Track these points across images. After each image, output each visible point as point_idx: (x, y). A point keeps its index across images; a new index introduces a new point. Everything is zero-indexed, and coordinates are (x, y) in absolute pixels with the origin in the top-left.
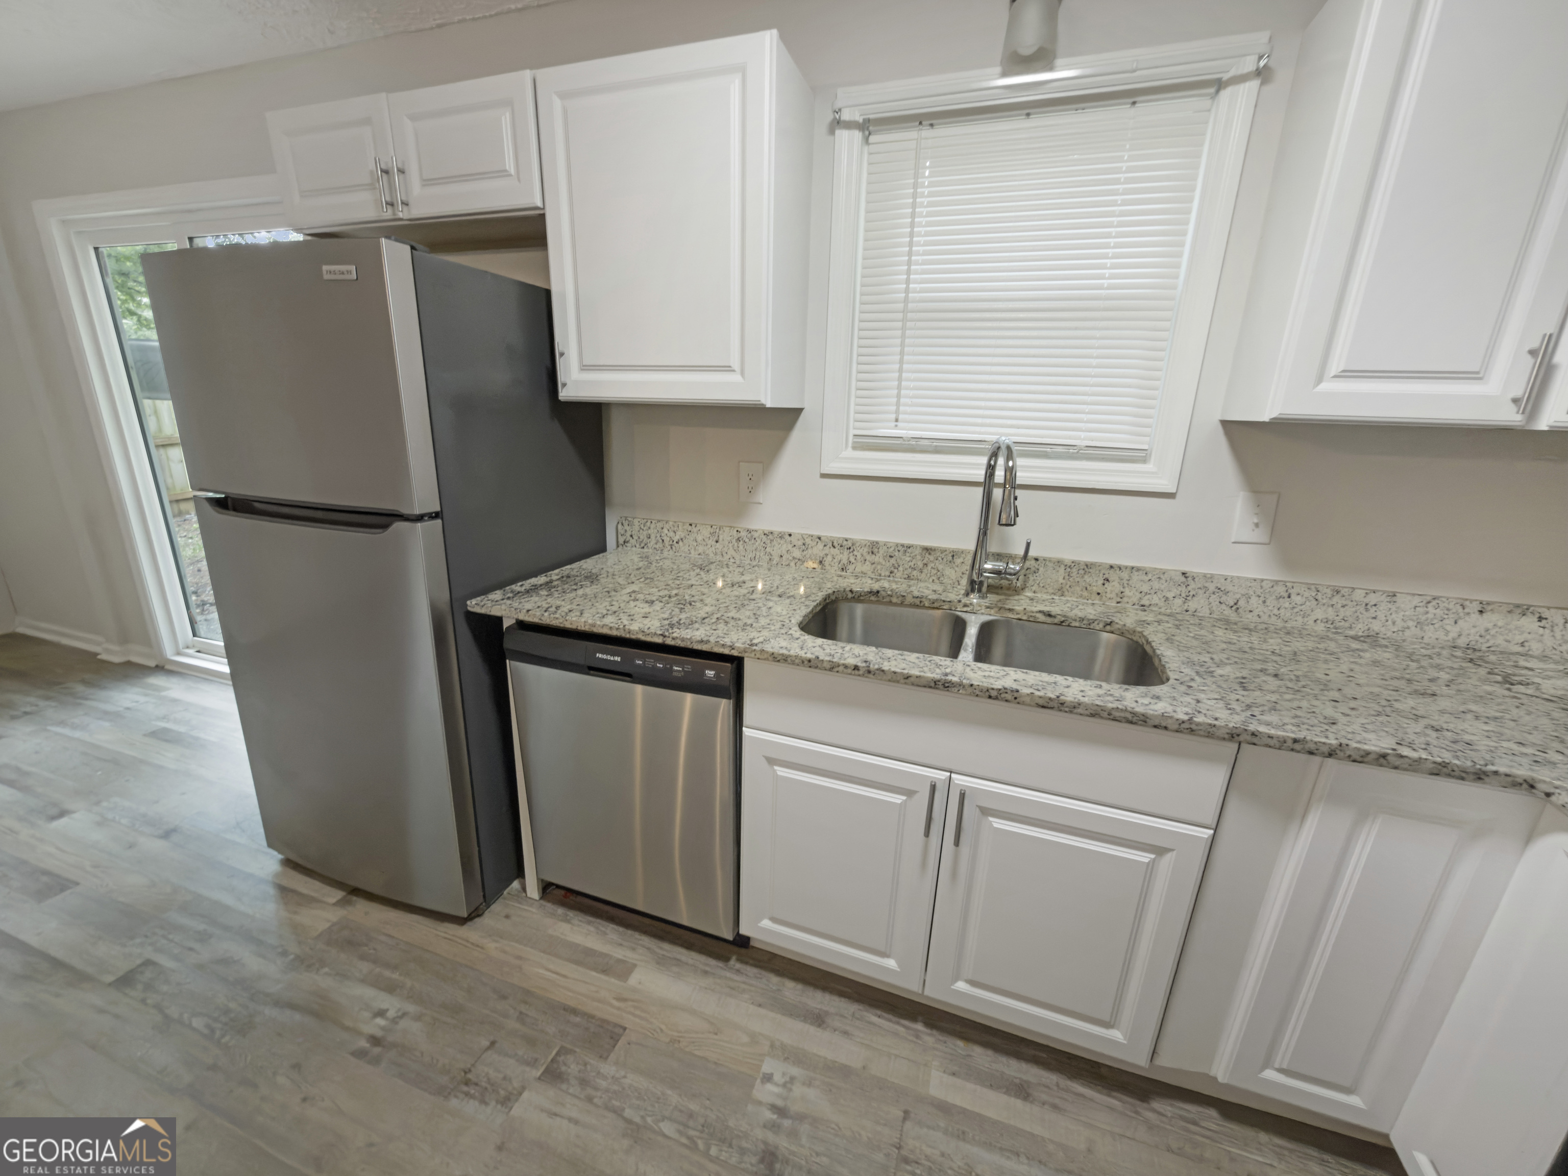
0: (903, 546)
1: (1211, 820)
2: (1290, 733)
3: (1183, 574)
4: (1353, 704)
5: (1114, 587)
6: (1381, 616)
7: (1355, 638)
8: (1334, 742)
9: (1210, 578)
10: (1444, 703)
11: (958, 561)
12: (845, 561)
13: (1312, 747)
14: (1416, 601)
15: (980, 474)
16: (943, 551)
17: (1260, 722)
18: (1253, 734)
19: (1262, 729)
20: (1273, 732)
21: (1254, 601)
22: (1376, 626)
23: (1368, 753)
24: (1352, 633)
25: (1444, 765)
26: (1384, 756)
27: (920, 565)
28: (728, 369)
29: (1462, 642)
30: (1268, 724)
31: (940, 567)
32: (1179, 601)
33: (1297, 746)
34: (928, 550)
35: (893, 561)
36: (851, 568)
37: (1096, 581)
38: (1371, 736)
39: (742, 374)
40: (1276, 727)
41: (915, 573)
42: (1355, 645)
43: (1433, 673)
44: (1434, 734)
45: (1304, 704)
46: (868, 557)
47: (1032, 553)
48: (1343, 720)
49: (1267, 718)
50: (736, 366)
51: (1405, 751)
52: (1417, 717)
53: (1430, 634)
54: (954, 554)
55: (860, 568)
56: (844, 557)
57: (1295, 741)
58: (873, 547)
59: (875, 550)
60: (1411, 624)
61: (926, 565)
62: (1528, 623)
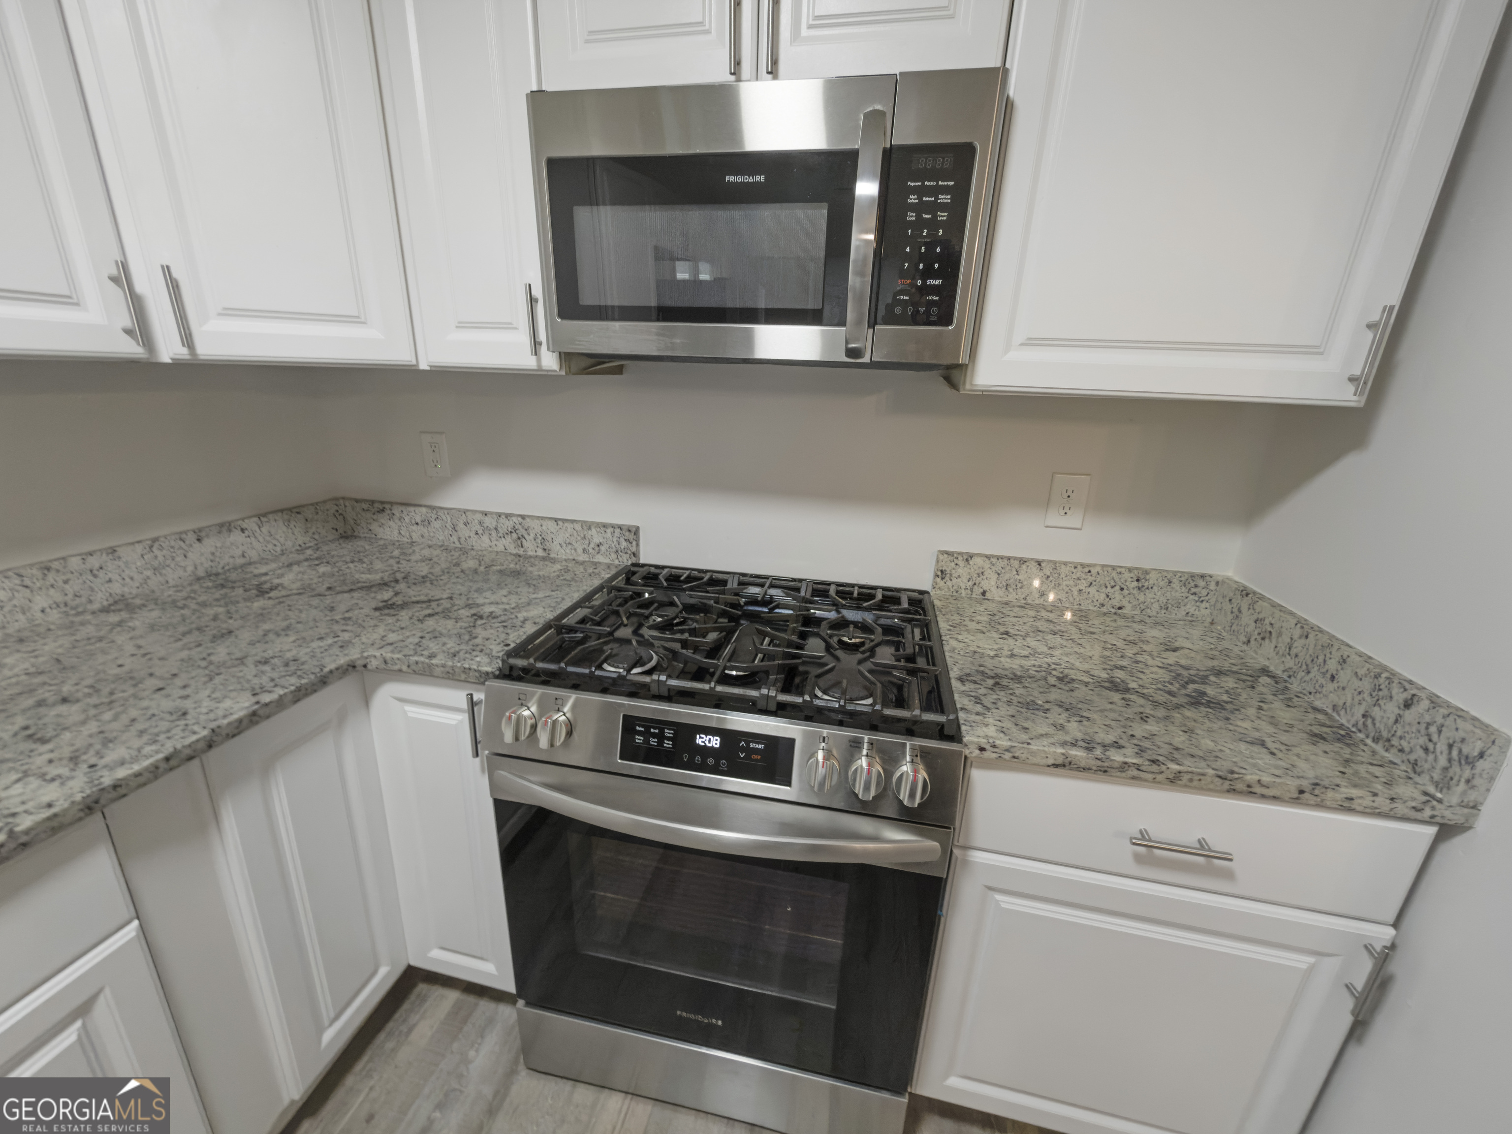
1: (124, 909)
2: (153, 755)
4: (179, 682)
6: (115, 577)
7: (105, 610)
8: (205, 733)
10: (246, 635)
13: (188, 752)
14: (139, 548)
17: (110, 768)
18: (115, 787)
19: (122, 773)
20: (136, 768)
22: (117, 589)
23: (240, 721)
24: (96, 606)
25: (299, 689)
26: (254, 714)
29: (201, 572)
30: (122, 763)
33: (173, 763)
38: (227, 703)
40: (135, 760)
42: (114, 618)
43: (211, 612)
44: (267, 668)
45: (134, 713)
48: (188, 704)
49: (111, 756)
51: (266, 698)
52: (242, 660)
53: (173, 576)
57: (167, 759)
60: (148, 573)
62: (236, 537)
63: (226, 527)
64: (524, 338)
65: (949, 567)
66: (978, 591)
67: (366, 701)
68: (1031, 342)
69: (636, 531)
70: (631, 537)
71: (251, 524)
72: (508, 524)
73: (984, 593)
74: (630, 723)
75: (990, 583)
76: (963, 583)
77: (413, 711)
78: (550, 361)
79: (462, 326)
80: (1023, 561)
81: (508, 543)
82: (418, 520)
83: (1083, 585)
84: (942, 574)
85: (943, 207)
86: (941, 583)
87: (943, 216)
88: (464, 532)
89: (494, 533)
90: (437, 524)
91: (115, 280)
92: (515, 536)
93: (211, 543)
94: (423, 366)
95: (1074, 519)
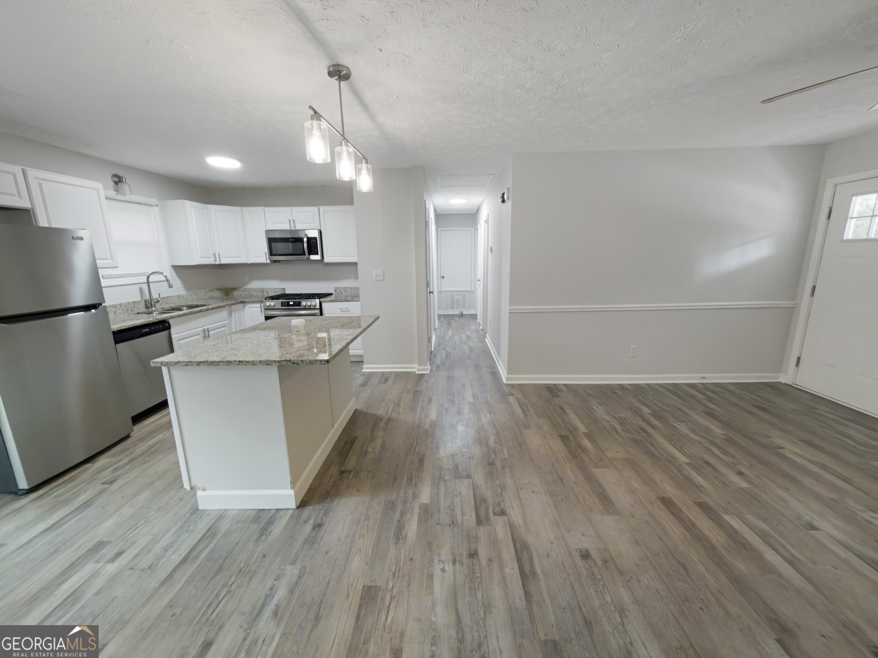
0: (128, 302)
3: (178, 295)
5: (169, 301)
9: (181, 295)
11: (141, 303)
12: (115, 311)
15: (146, 281)
16: (137, 301)
21: (188, 298)
22: (201, 298)
27: (133, 306)
28: (108, 259)
29: (209, 297)
31: (138, 306)
32: (179, 301)
34: (134, 302)
35: (127, 307)
36: (117, 312)
37: (166, 300)
39: (112, 260)
41: (133, 309)
46: (121, 308)
47: (161, 297)
50: (110, 257)
54: (140, 302)
55: (119, 311)
56: (114, 310)
58: (121, 305)
59: (122, 306)
61: (134, 306)
62: (213, 293)
63: (212, 291)
64: (265, 259)
65: (336, 289)
66: (341, 293)
67: (244, 308)
68: (330, 256)
69: (285, 289)
70: (283, 290)
71: (215, 290)
72: (260, 290)
73: (342, 293)
74: (282, 302)
75: (343, 291)
76: (339, 292)
77: (251, 309)
78: (269, 261)
79: (255, 257)
80: (347, 287)
81: (261, 293)
82: (242, 290)
83: (356, 290)
84: (335, 291)
85: (315, 243)
86: (335, 292)
87: (315, 244)
88: (251, 292)
89: (258, 291)
90: (246, 291)
91: (213, 255)
92: (262, 292)
93: (210, 293)
94: (249, 263)
95: (353, 280)
